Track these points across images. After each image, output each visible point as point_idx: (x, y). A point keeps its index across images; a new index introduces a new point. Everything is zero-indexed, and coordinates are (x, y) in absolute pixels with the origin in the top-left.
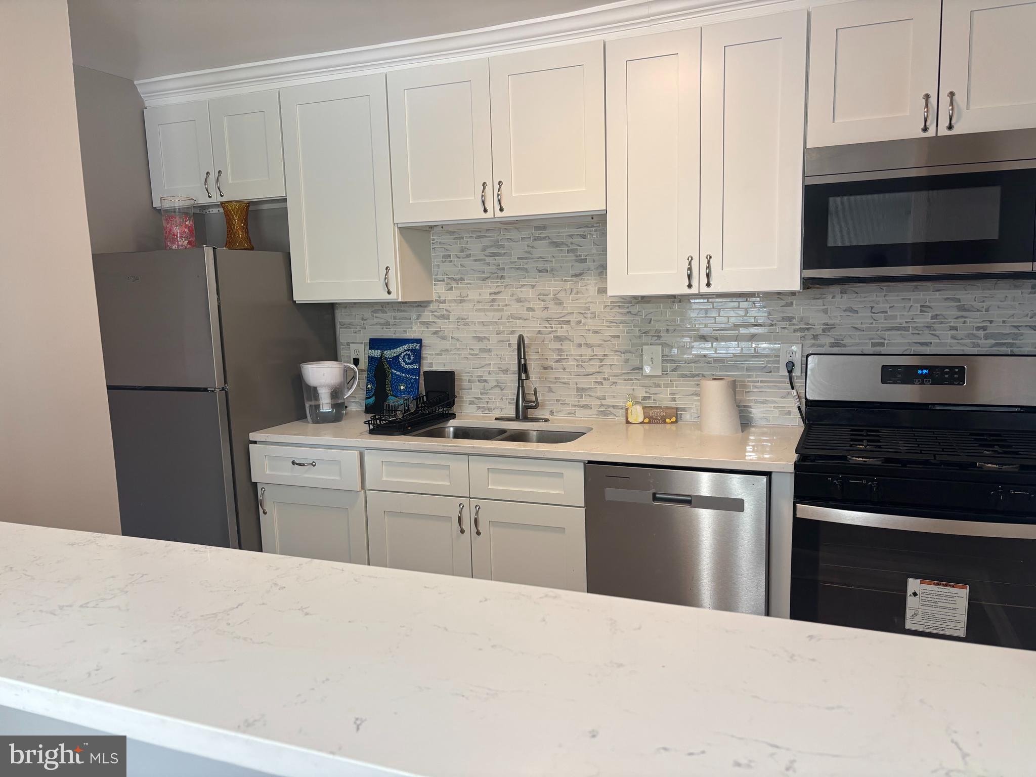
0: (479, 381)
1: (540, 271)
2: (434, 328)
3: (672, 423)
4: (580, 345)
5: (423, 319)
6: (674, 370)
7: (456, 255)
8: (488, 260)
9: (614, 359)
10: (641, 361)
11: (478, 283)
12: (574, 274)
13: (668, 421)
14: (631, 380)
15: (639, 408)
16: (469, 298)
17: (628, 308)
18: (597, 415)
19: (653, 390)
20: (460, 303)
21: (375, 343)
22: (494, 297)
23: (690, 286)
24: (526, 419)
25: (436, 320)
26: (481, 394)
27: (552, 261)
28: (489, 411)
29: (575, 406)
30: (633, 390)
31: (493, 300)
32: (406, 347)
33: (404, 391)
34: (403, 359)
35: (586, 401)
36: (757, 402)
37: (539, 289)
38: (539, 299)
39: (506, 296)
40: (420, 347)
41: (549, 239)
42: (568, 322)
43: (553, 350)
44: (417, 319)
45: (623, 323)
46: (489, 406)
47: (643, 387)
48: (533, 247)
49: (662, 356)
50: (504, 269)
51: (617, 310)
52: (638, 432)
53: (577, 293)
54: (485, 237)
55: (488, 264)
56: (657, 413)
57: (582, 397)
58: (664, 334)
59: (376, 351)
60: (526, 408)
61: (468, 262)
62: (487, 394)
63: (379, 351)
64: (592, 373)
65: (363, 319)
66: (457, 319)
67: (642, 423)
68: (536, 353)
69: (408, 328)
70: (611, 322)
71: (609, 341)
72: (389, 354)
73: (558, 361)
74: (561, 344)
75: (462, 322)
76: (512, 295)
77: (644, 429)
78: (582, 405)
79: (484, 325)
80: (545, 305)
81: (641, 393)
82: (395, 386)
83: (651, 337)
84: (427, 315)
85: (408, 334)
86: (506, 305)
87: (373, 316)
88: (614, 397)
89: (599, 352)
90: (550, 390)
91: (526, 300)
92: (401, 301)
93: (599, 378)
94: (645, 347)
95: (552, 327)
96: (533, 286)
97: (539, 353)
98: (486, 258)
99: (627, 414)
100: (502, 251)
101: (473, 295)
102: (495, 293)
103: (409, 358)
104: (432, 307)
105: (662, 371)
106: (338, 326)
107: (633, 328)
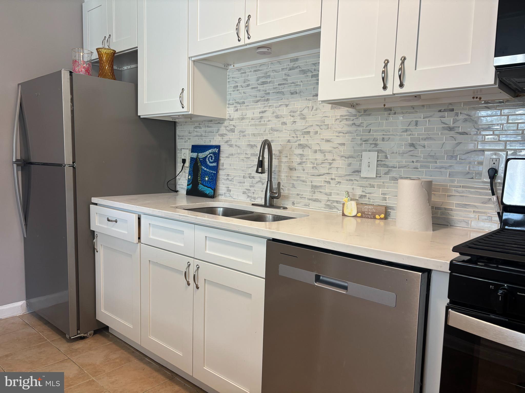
0: (249, 177)
1: (292, 94)
2: (226, 138)
3: (381, 219)
4: (316, 152)
5: (221, 132)
6: (386, 174)
7: (241, 85)
8: (260, 87)
9: (340, 163)
10: (360, 165)
11: (254, 105)
12: (315, 95)
13: (377, 217)
14: (352, 180)
15: (354, 203)
16: (247, 116)
17: (353, 120)
18: (324, 208)
19: (369, 190)
20: (242, 120)
21: (195, 148)
22: (262, 115)
23: (385, 88)
24: (271, 206)
25: (228, 133)
26: (250, 186)
27: (300, 85)
28: (254, 200)
29: (310, 199)
30: (353, 189)
31: (261, 117)
32: (210, 151)
33: (208, 181)
34: (208, 159)
35: (317, 196)
36: (458, 205)
37: (290, 107)
38: (290, 115)
39: (268, 114)
40: (219, 151)
41: (300, 68)
42: (308, 133)
43: (297, 155)
44: (217, 132)
45: (348, 133)
46: (255, 196)
47: (360, 187)
48: (288, 75)
49: (378, 161)
50: (269, 93)
51: (345, 122)
52: (351, 224)
53: (316, 110)
54: (259, 70)
55: (259, 90)
56: (369, 209)
57: (314, 193)
58: (379, 142)
59: (195, 153)
60: (272, 198)
61: (248, 90)
62: (253, 186)
63: (196, 154)
64: (323, 174)
65: (189, 133)
66: (239, 132)
67: (355, 216)
68: (286, 157)
69: (211, 139)
70: (340, 132)
71: (337, 148)
72: (202, 155)
73: (300, 164)
74: (303, 151)
75: (242, 134)
76: (273, 113)
77: (357, 223)
78: (314, 199)
79: (254, 136)
80: (294, 120)
81: (359, 192)
82: (203, 177)
83: (369, 144)
84: (223, 130)
85: (212, 143)
86: (269, 121)
87: (194, 130)
88: (338, 194)
89: (329, 157)
90: (294, 186)
91: (281, 117)
92: (190, 113)
93: (328, 178)
94: (364, 153)
95: (297, 137)
96: (287, 106)
97: (287, 157)
98: (258, 86)
99: (343, 208)
100: (269, 80)
101: (249, 114)
102: (263, 112)
103: (212, 159)
104: (226, 123)
105: (377, 174)
106: (177, 138)
107: (356, 137)
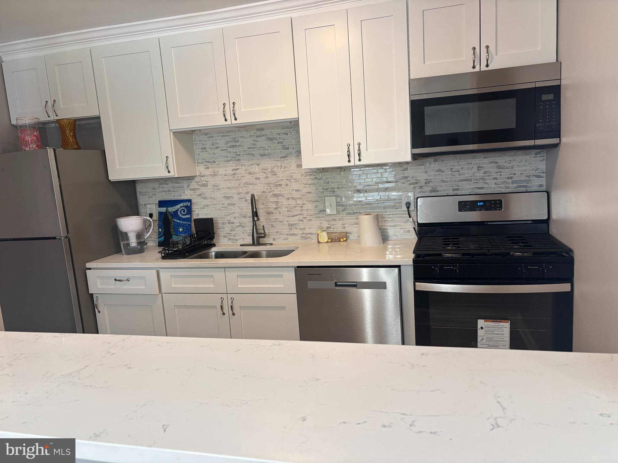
0: (228, 223)
1: (262, 155)
2: (198, 192)
3: (344, 241)
4: (288, 199)
5: (191, 187)
6: (343, 210)
7: (210, 147)
8: (230, 149)
9: (309, 206)
10: (325, 206)
11: (224, 164)
12: (282, 157)
13: (342, 240)
14: (320, 217)
15: (325, 234)
16: (219, 173)
17: (315, 175)
18: (301, 239)
19: (332, 223)
20: (214, 176)
21: (162, 204)
22: (234, 172)
23: (349, 161)
24: (259, 244)
25: (199, 187)
26: (231, 231)
27: (268, 149)
28: (236, 241)
29: (288, 235)
30: (321, 223)
31: (235, 174)
32: (181, 205)
33: (182, 232)
34: (181, 212)
35: (294, 231)
36: (391, 226)
37: (261, 166)
38: (262, 172)
39: (241, 171)
40: (191, 204)
41: (266, 136)
42: (281, 185)
43: (273, 202)
44: (188, 187)
45: (313, 184)
46: (236, 238)
47: (326, 221)
48: (256, 141)
49: (336, 202)
50: (240, 155)
51: (308, 177)
52: (325, 247)
53: (285, 168)
54: (227, 136)
55: (230, 152)
56: (335, 236)
57: (291, 229)
58: (336, 190)
59: (163, 208)
60: (259, 238)
61: (217, 151)
62: (234, 230)
63: (165, 208)
64: (296, 215)
65: (153, 189)
66: (213, 186)
67: (327, 242)
68: (263, 204)
69: (182, 193)
70: (306, 184)
71: (305, 195)
72: (171, 209)
73: (276, 209)
74: (277, 198)
75: (216, 188)
76: (246, 170)
77: (329, 246)
78: (292, 234)
79: (229, 189)
80: (266, 175)
81: (325, 225)
82: (177, 229)
83: (329, 192)
84: (194, 185)
85: (182, 197)
86: (242, 177)
87: (160, 187)
88: (310, 228)
89: (300, 202)
90: (272, 226)
91: (254, 173)
92: (176, 177)
93: (301, 217)
94: (326, 198)
95: (271, 189)
96: (258, 165)
97: (264, 204)
98: (228, 148)
99: (318, 238)
100: (238, 144)
101: (222, 171)
102: (235, 170)
103: (184, 212)
104: (197, 179)
105: (337, 211)
106: (138, 194)
107: (319, 187)
